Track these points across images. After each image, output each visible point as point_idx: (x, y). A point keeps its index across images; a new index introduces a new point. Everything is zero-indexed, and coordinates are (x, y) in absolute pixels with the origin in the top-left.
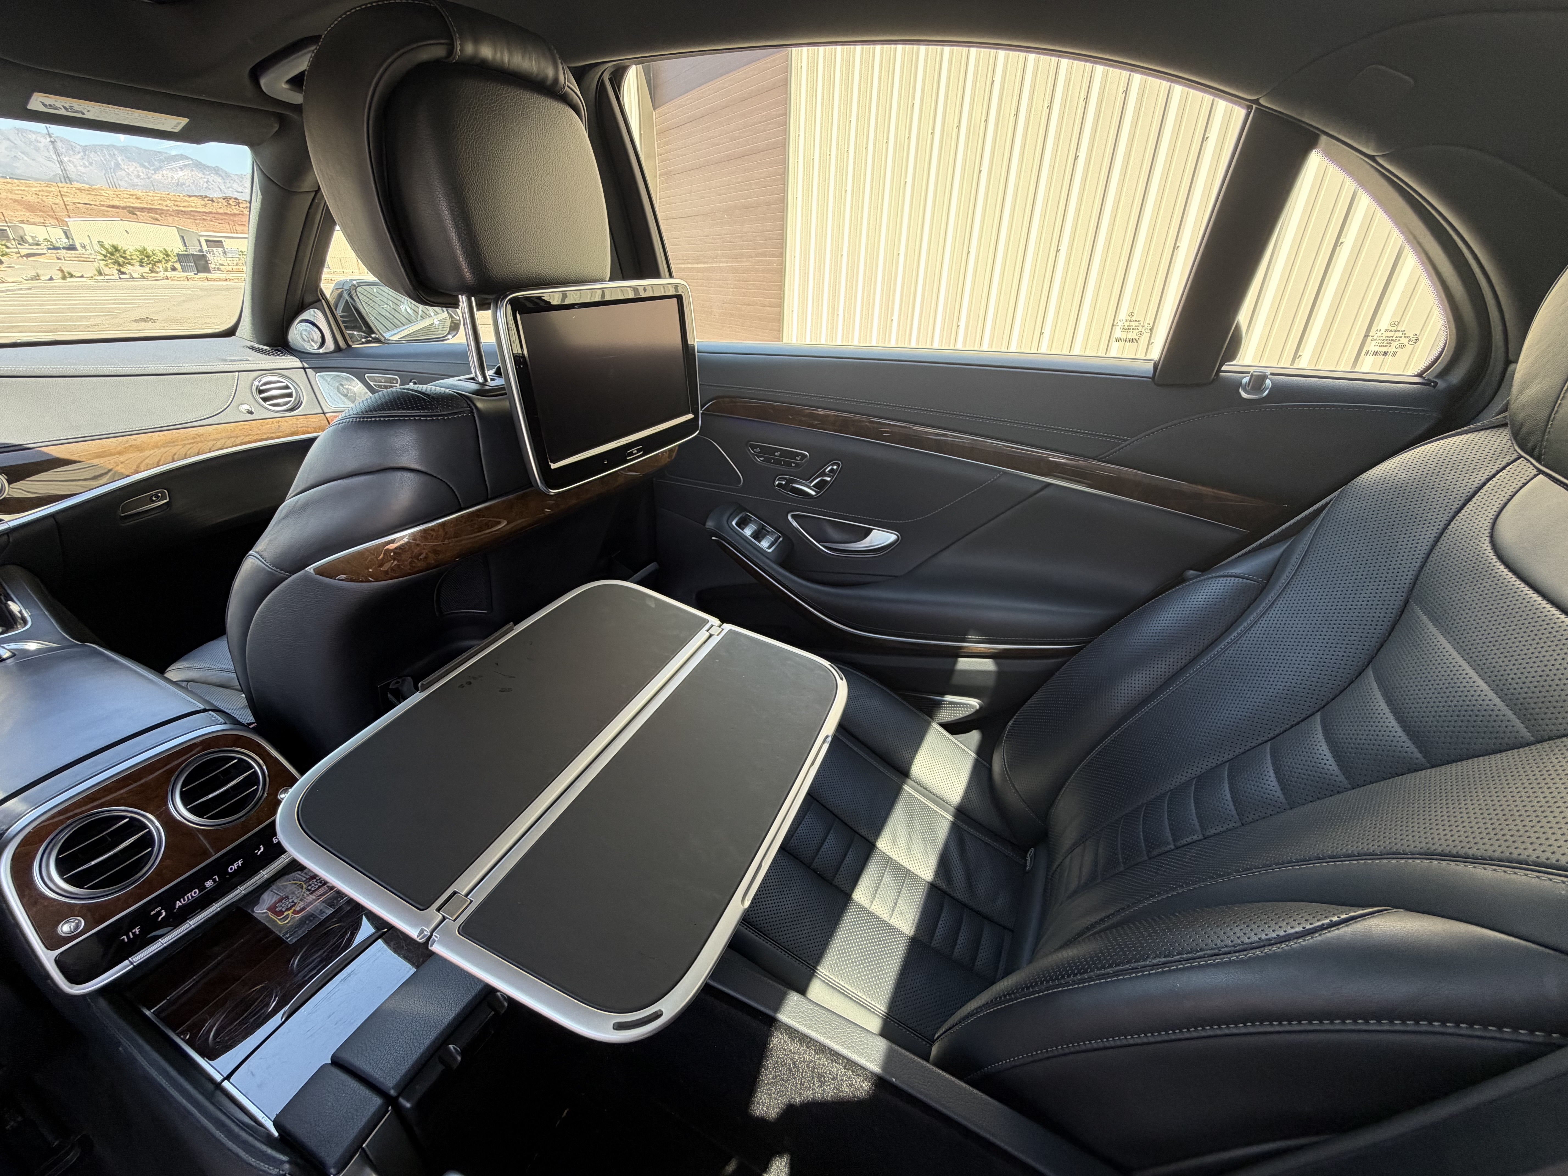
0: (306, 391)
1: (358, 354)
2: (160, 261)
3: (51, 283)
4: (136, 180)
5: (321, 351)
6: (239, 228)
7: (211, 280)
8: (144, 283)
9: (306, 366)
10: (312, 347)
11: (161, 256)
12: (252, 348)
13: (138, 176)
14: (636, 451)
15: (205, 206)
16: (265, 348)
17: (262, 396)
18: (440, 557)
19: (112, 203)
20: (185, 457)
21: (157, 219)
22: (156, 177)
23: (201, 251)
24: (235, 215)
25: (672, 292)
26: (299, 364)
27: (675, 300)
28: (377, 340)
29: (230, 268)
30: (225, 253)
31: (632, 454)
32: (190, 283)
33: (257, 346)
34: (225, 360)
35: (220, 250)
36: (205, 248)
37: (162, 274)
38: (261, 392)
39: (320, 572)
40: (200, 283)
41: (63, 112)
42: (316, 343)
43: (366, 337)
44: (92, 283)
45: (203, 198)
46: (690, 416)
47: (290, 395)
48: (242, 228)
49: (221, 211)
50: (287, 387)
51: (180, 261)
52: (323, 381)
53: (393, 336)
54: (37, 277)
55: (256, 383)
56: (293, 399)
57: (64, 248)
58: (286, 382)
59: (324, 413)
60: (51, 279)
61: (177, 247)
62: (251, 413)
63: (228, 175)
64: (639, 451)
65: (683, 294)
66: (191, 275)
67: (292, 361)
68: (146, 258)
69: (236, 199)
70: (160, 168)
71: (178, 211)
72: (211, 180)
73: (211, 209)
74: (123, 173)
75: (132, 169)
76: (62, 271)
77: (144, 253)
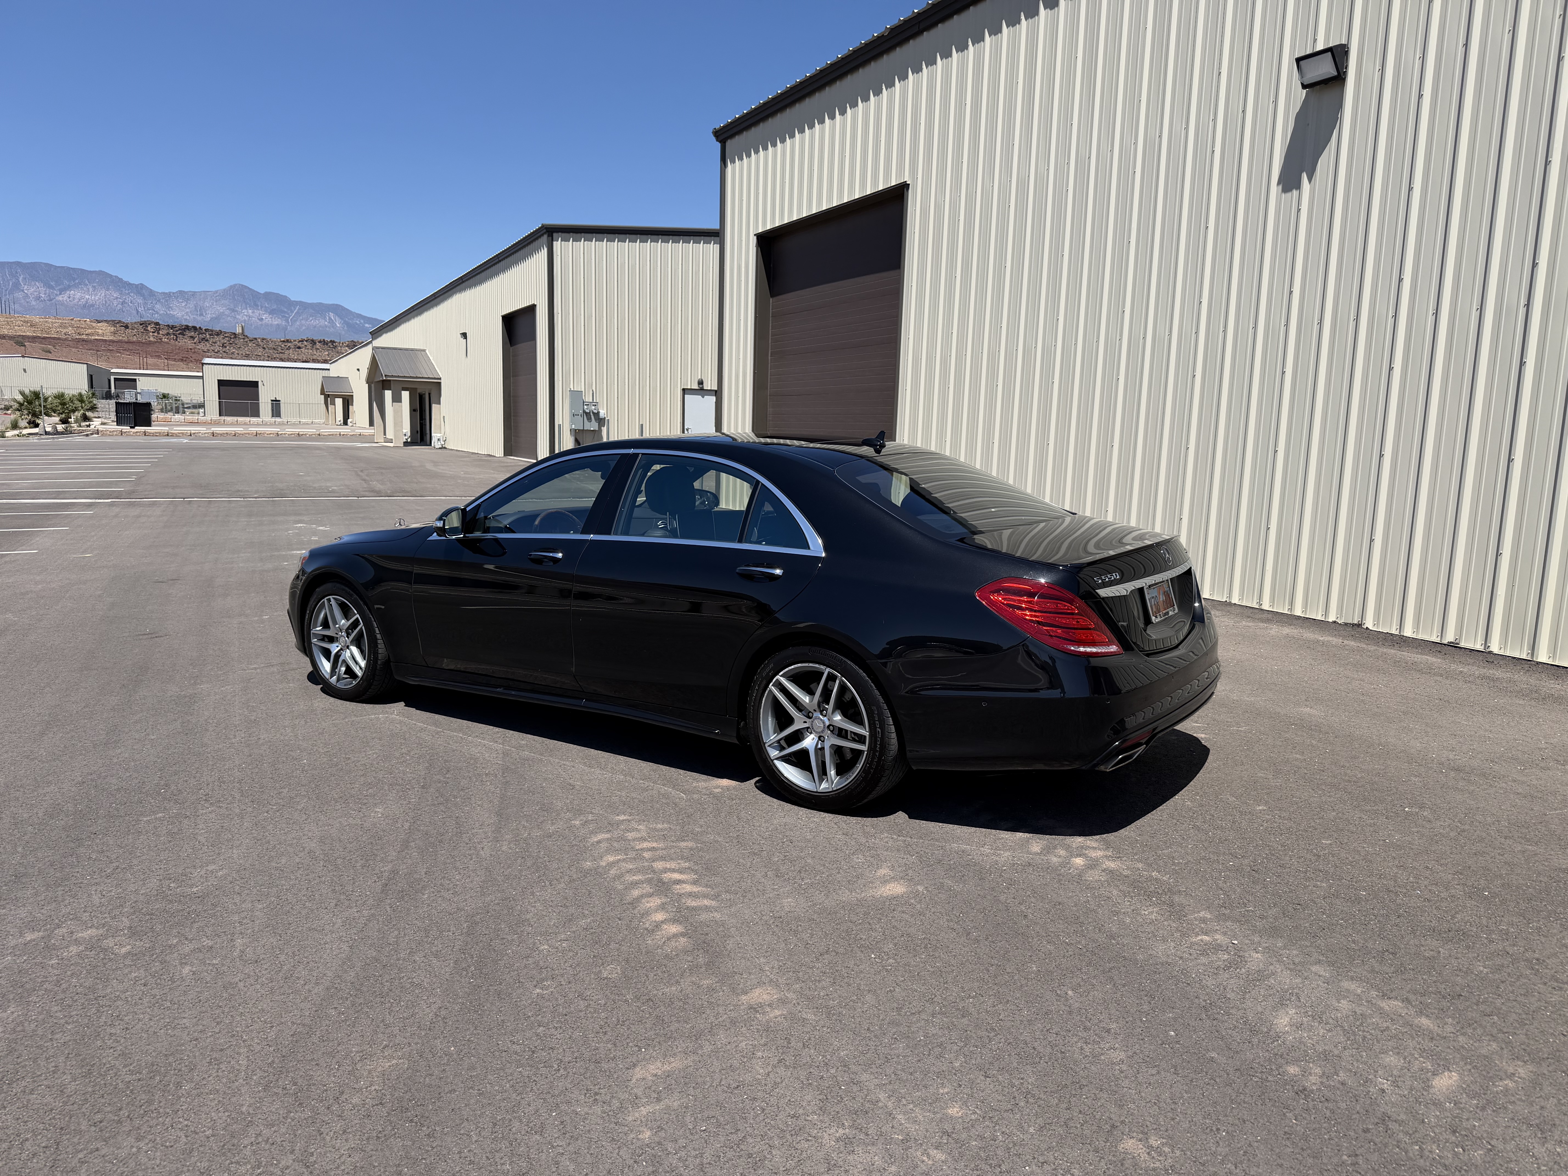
4: (34, 303)
13: (38, 299)
15: (116, 333)
21: (50, 352)
22: (60, 298)
24: (154, 344)
40: (134, 438)
45: (114, 323)
49: (137, 340)
69: (157, 324)
70: (69, 288)
71: (79, 340)
72: (128, 300)
73: (123, 336)
74: (19, 295)
75: (33, 290)
77: (61, 399)
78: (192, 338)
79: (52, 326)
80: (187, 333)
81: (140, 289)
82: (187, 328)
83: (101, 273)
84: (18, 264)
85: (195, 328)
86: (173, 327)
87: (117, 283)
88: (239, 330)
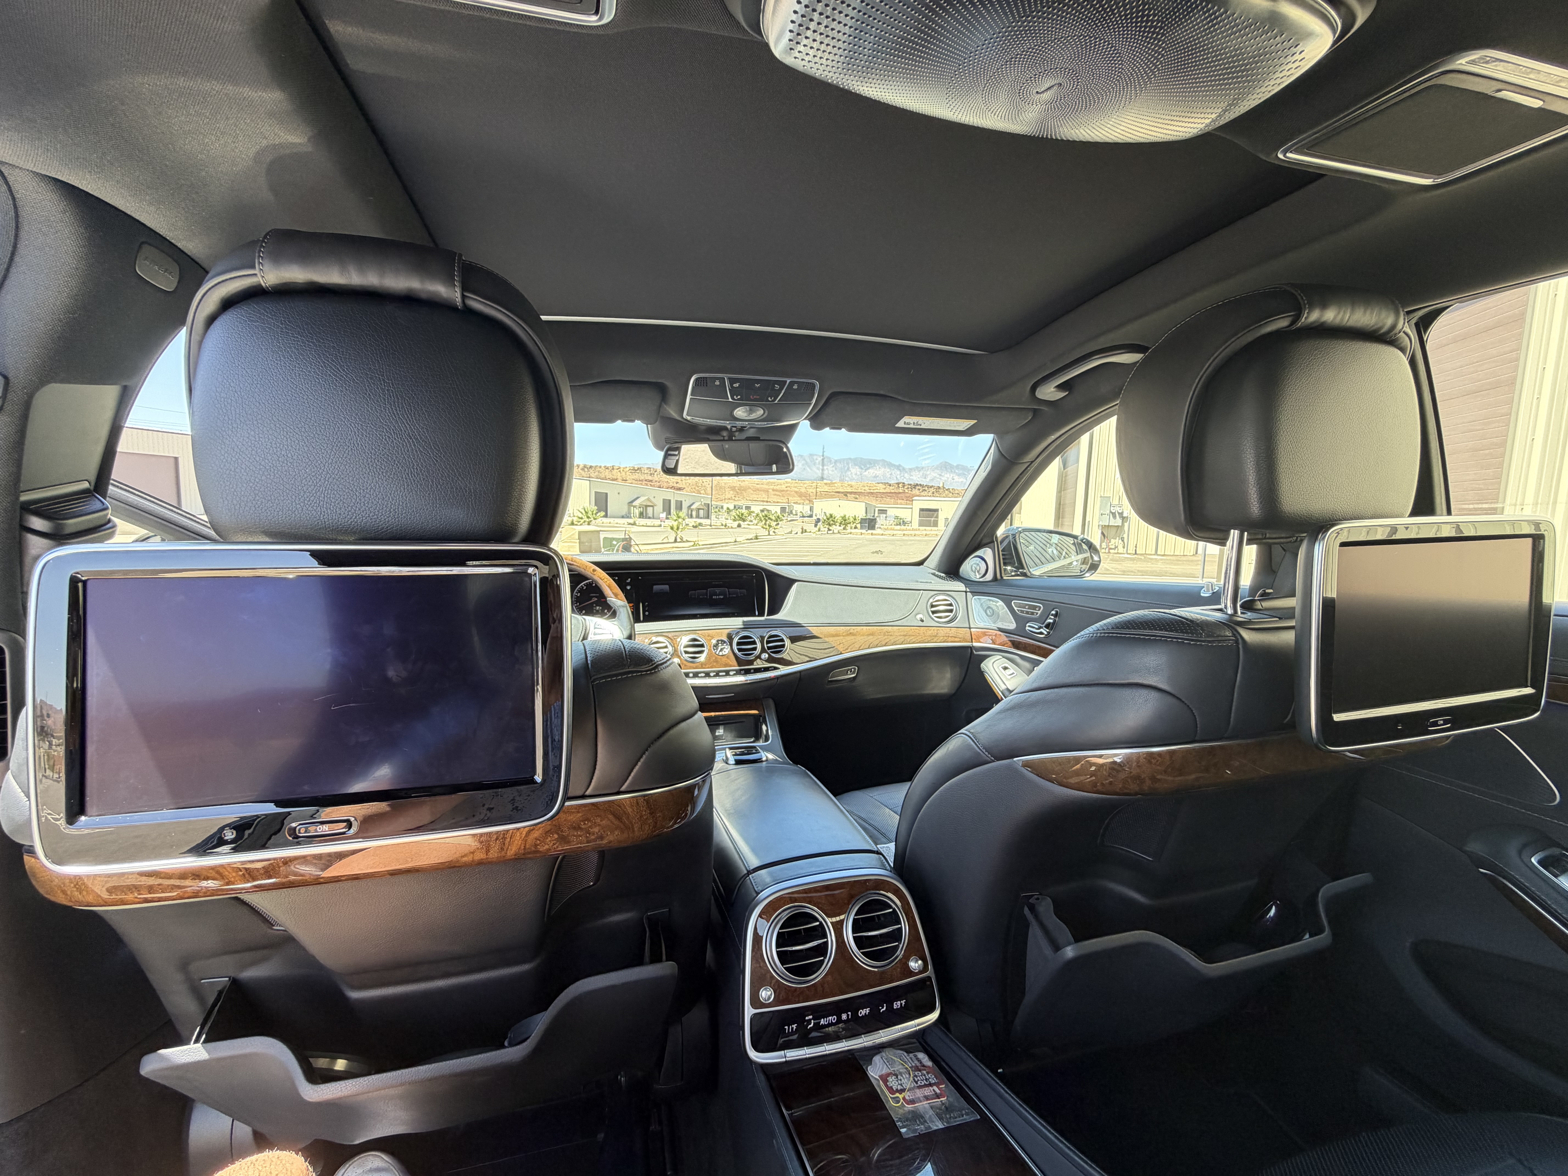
0: (963, 609)
1: (1008, 584)
2: (850, 523)
3: (796, 536)
4: (854, 476)
5: (981, 580)
6: (899, 501)
7: (875, 535)
8: (839, 535)
9: (968, 590)
10: (976, 577)
11: (852, 520)
12: (934, 574)
13: (856, 474)
14: (1442, 722)
15: (885, 489)
16: (943, 575)
17: (933, 609)
18: (1157, 785)
19: (838, 490)
20: (877, 646)
21: (857, 498)
22: (865, 473)
23: (874, 516)
24: (900, 493)
25: (1527, 530)
26: (964, 589)
27: (1530, 540)
28: (1025, 575)
29: (886, 527)
30: (886, 517)
31: (1435, 724)
32: (863, 536)
33: (937, 573)
34: (917, 582)
35: (885, 515)
36: (876, 514)
37: (849, 530)
38: (932, 606)
39: (1026, 765)
40: (867, 537)
41: (912, 426)
42: (979, 574)
43: (1015, 571)
44: (814, 535)
45: (885, 484)
46: (1529, 691)
47: (951, 611)
48: (901, 501)
49: (893, 491)
50: (951, 605)
51: (861, 523)
52: (975, 602)
53: (1037, 572)
54: (791, 532)
55: (931, 600)
56: (952, 614)
57: (808, 517)
58: (952, 601)
59: (970, 628)
60: (797, 533)
61: (861, 514)
62: (922, 621)
63: (904, 469)
64: (1445, 723)
65: (1545, 533)
66: (864, 531)
67: (960, 586)
68: (845, 522)
69: (904, 483)
70: (869, 468)
71: (869, 493)
72: (893, 472)
73: (888, 490)
74: (849, 473)
75: (855, 470)
76: (802, 529)
77: (844, 518)
78: (919, 489)
79: (858, 486)
80: (917, 488)
81: (898, 467)
82: (917, 485)
83: (883, 460)
84: (850, 459)
85: (921, 485)
86: (910, 485)
87: (890, 465)
88: (941, 485)
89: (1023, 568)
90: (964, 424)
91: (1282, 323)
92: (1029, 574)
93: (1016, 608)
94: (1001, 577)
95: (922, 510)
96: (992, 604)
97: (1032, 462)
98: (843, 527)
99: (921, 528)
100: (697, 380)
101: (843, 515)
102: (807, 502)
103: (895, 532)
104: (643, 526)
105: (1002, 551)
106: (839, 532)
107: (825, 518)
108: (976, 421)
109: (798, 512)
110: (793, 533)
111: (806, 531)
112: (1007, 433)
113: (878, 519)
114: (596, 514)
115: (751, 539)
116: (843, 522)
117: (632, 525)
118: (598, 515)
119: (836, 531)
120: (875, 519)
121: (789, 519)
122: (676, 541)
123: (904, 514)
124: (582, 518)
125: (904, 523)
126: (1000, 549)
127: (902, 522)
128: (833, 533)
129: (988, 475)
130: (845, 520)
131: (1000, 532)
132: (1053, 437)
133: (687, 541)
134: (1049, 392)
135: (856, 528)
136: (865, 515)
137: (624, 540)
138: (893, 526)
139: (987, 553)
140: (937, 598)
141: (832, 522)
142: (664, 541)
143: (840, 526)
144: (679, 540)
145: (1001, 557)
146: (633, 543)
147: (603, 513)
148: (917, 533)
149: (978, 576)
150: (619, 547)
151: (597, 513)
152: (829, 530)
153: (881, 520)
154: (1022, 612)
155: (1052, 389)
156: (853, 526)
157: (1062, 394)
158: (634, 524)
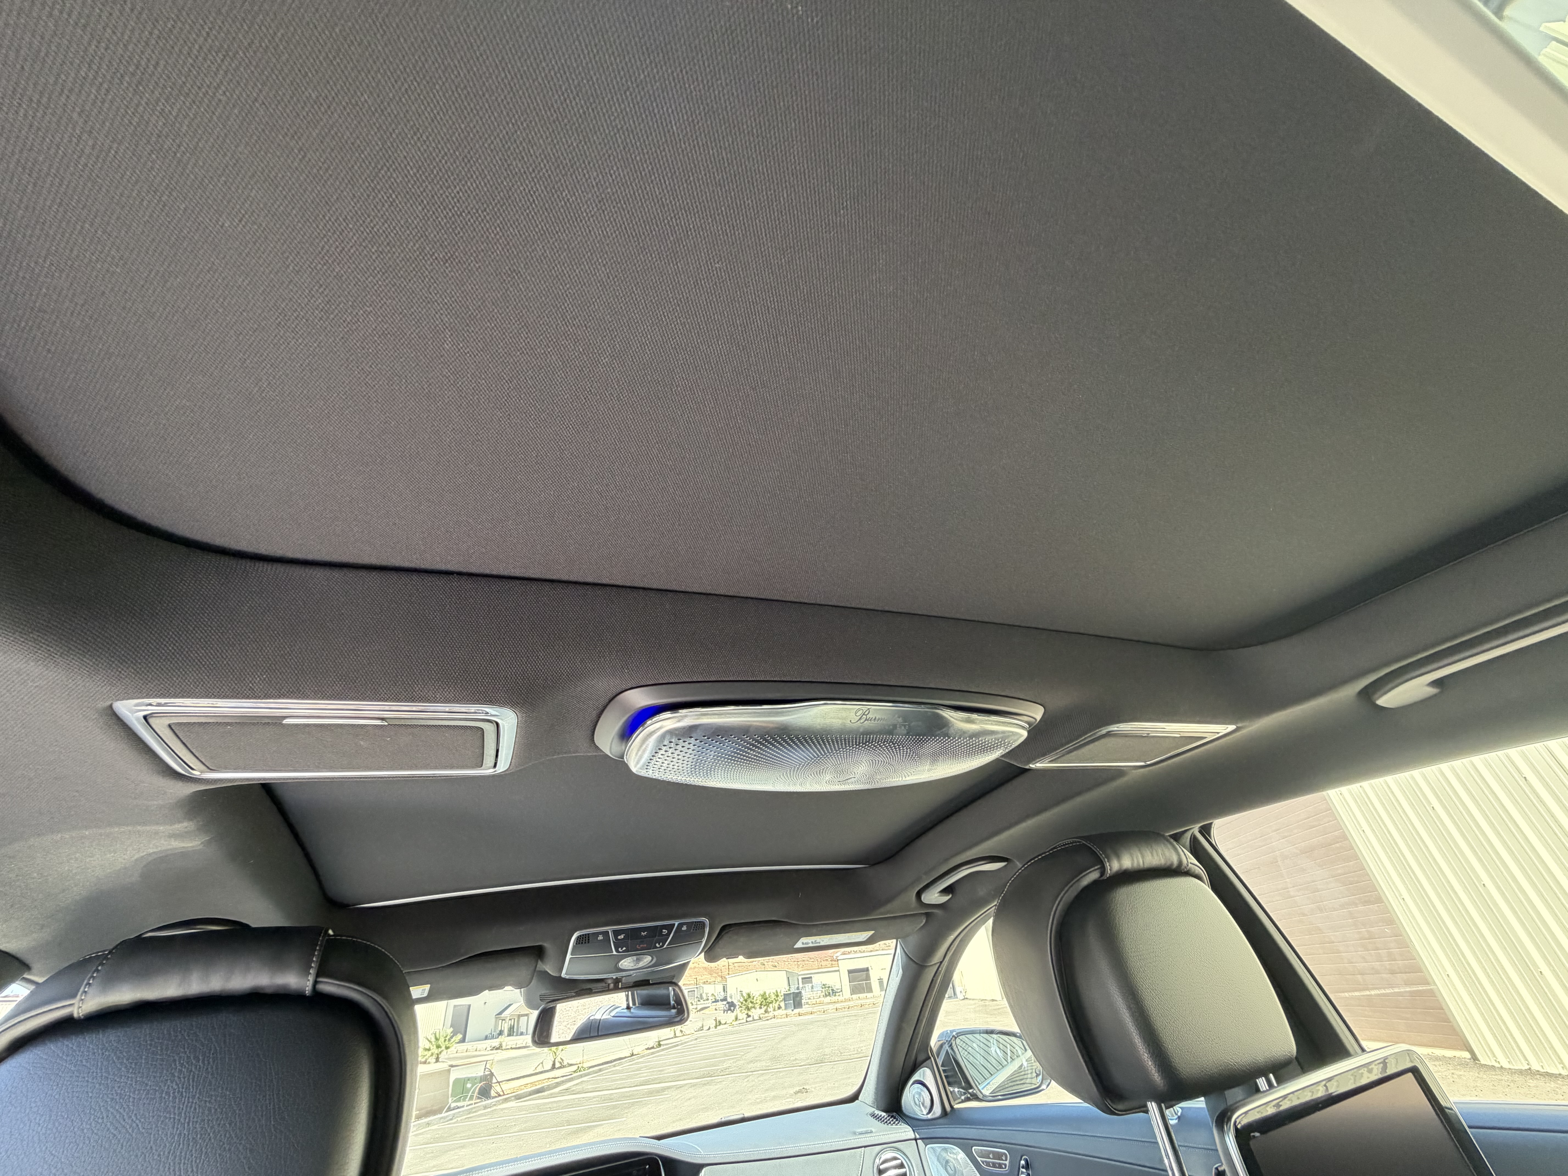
0: (919, 1167)
1: (961, 1118)
2: (772, 1002)
5: (930, 1116)
7: (803, 1014)
8: (761, 1023)
9: (918, 1136)
10: (922, 1113)
11: (773, 997)
12: (873, 1115)
16: (884, 1114)
23: (798, 988)
26: (910, 1134)
27: (1410, 1075)
28: (976, 1097)
29: (814, 1001)
30: (812, 988)
32: (789, 1019)
33: (877, 1112)
34: (855, 1134)
35: (810, 985)
36: (801, 985)
37: (772, 1014)
38: (880, 1172)
41: (811, 945)
42: (925, 1108)
43: (964, 1094)
50: (903, 1164)
51: (784, 1000)
52: (930, 1151)
53: (987, 1089)
54: (701, 1029)
55: (880, 1162)
58: (902, 1159)
60: (709, 1028)
66: (789, 1011)
67: (905, 1131)
68: (766, 1001)
76: (716, 1020)
77: (764, 996)
89: (971, 1087)
90: (864, 936)
91: (1093, 876)
92: (981, 1096)
93: (979, 1159)
94: (952, 1107)
95: (850, 972)
96: (950, 1157)
97: (941, 962)
98: (764, 1008)
99: (854, 996)
100: (578, 938)
101: (762, 993)
102: (719, 979)
103: (826, 1007)
104: (512, 1048)
105: (942, 1066)
106: (760, 1018)
107: (742, 1000)
108: (873, 932)
109: (710, 995)
110: (706, 1028)
111: (720, 1023)
112: (907, 936)
113: (803, 992)
114: (449, 1040)
115: (653, 1048)
116: (764, 1003)
117: (497, 1049)
118: (452, 1040)
119: (756, 1017)
120: (800, 993)
121: (699, 1007)
122: (553, 1067)
123: (832, 980)
124: (429, 1050)
125: (834, 992)
126: (940, 1064)
127: (831, 992)
128: (754, 1020)
129: (901, 980)
130: (766, 999)
131: (934, 1042)
132: (952, 937)
133: (571, 1065)
134: (933, 897)
135: (779, 1008)
136: (787, 988)
137: (482, 1079)
138: (822, 999)
139: (925, 1074)
140: (884, 1157)
141: (750, 1005)
142: (537, 1071)
143: (760, 1008)
144: (557, 1065)
145: (943, 1075)
146: (494, 1081)
147: (460, 1036)
148: (851, 1004)
149: (925, 1112)
150: (473, 1092)
151: (452, 1037)
152: (749, 1016)
153: (806, 994)
154: (988, 1164)
155: (936, 895)
156: (777, 1006)
157: (945, 898)
158: (499, 1048)
